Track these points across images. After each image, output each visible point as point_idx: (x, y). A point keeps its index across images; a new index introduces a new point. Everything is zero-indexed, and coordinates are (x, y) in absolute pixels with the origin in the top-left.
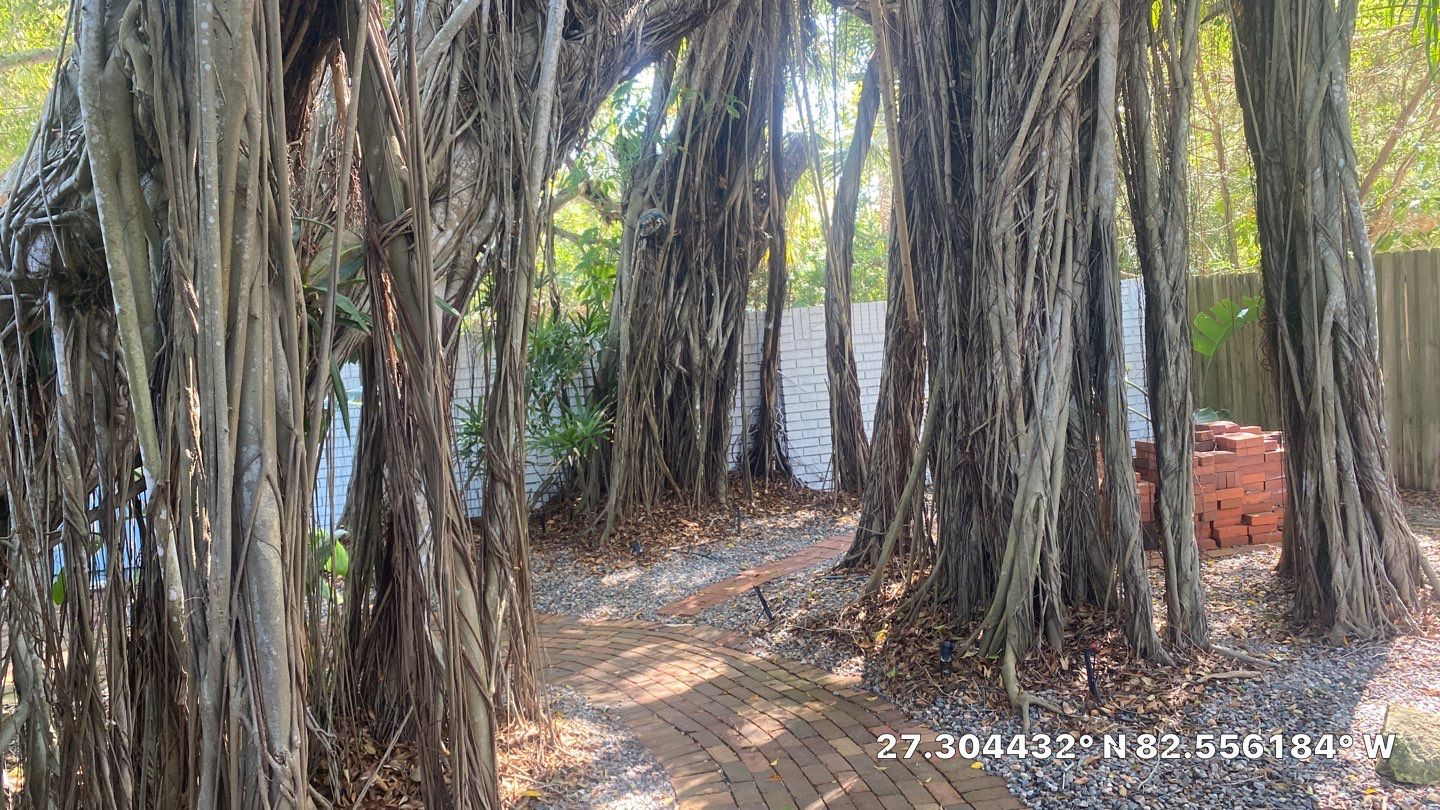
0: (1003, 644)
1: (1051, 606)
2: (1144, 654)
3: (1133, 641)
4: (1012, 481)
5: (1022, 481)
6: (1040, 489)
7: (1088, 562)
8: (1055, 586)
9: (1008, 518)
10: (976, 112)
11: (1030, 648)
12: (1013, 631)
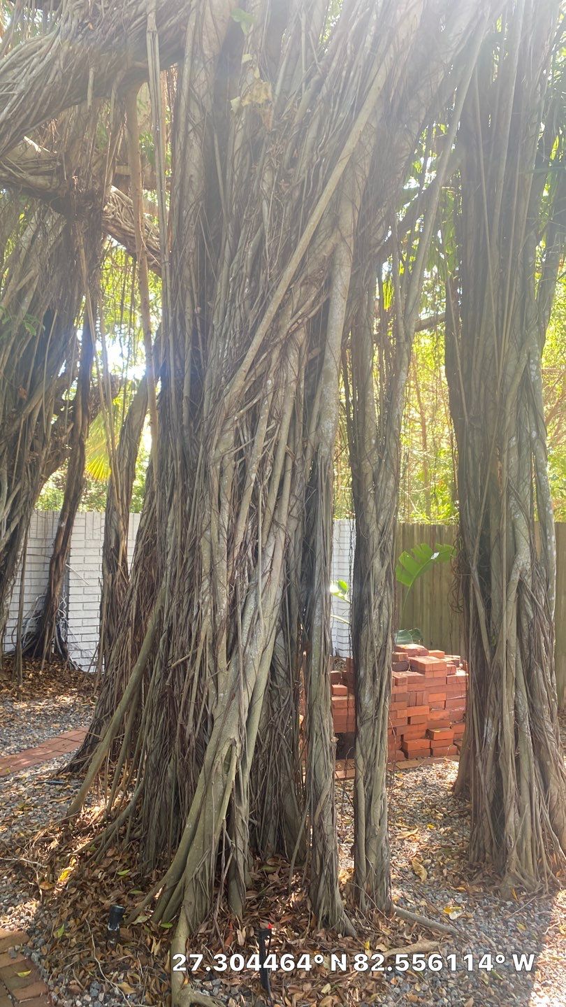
0: (178, 910)
1: (235, 864)
2: (326, 923)
3: (316, 907)
4: (207, 722)
5: (218, 723)
6: (234, 735)
7: (281, 810)
8: (241, 842)
9: (200, 763)
10: (212, 336)
11: (206, 917)
12: (189, 897)
